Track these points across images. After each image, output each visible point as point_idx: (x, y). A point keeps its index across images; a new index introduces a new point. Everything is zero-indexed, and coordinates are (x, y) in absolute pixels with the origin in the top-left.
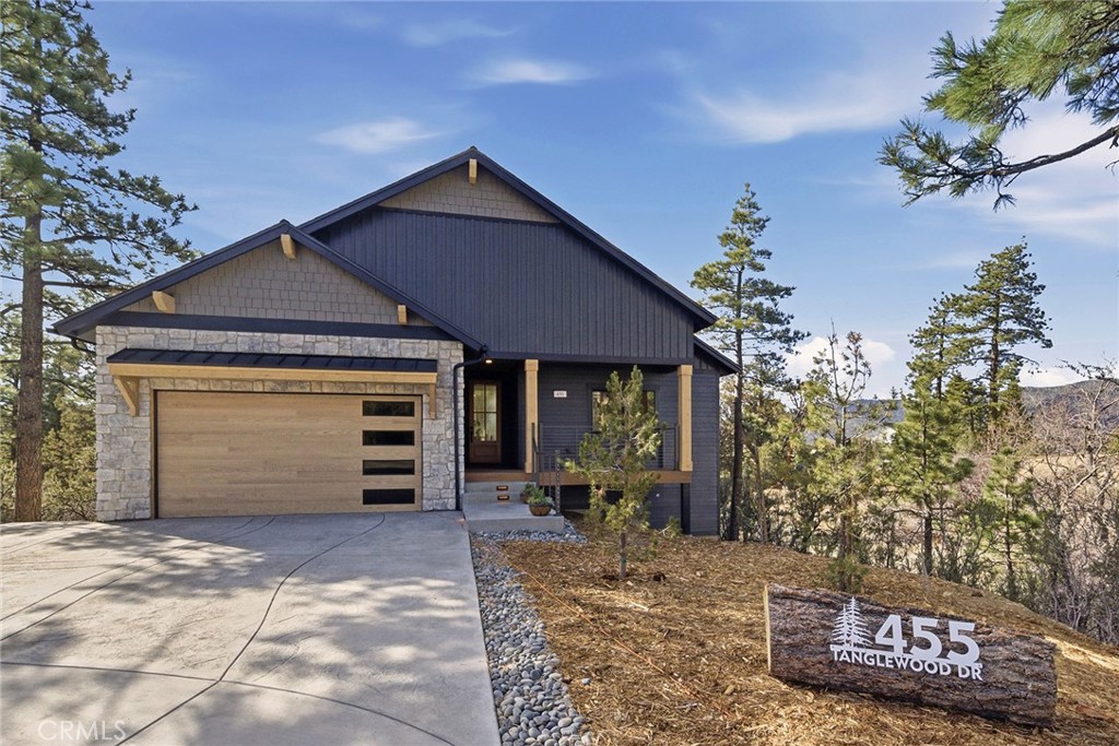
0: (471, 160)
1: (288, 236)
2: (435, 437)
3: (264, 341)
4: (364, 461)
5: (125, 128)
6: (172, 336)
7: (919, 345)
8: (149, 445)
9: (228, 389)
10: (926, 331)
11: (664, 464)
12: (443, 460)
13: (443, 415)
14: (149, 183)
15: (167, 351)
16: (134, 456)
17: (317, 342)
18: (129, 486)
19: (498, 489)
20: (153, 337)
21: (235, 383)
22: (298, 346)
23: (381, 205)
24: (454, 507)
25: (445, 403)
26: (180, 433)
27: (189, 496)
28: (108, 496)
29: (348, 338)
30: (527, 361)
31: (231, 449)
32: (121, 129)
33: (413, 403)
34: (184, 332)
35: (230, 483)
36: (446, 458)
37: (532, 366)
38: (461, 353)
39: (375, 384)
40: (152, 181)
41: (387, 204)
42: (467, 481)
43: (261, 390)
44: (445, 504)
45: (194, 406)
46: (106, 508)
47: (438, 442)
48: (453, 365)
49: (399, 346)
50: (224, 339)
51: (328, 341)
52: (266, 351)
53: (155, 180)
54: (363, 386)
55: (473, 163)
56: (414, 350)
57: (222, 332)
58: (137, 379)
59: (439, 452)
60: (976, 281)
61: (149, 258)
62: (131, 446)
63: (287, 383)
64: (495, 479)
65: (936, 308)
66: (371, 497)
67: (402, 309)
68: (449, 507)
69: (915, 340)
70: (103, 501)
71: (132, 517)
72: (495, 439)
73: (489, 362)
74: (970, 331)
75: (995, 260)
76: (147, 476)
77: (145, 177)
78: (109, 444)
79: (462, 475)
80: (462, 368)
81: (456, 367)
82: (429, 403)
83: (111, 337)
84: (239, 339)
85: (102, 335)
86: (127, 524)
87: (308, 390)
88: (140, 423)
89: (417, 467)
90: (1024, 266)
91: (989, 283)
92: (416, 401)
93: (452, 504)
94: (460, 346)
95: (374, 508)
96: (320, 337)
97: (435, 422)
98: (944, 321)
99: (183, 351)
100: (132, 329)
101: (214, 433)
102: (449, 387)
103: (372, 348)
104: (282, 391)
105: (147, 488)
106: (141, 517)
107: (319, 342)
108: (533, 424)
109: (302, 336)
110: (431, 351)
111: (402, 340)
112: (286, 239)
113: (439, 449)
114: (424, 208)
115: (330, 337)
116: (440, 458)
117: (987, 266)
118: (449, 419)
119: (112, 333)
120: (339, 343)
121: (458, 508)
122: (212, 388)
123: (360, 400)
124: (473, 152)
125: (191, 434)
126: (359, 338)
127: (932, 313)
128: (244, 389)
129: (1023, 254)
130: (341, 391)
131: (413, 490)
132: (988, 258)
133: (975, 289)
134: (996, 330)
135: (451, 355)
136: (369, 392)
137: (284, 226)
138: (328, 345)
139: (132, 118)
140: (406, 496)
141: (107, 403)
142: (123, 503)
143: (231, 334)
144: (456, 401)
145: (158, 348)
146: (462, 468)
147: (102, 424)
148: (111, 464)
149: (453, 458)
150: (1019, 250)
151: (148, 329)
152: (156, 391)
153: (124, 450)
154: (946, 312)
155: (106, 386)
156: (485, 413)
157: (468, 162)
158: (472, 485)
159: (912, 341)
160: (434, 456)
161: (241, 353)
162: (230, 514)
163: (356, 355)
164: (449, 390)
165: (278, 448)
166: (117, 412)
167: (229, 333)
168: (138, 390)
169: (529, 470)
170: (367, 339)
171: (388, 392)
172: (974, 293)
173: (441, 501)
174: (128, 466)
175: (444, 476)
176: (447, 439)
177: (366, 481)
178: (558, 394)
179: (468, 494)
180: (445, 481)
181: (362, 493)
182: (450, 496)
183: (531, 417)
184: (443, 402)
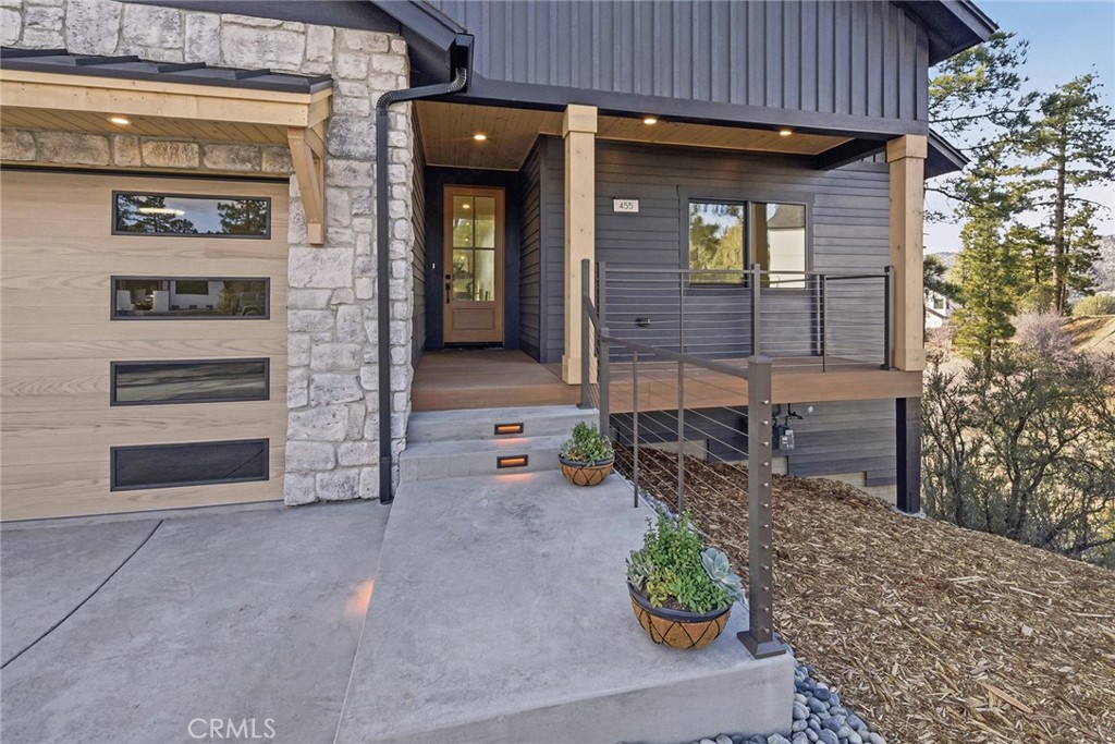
2: (324, 296)
4: (113, 365)
11: (830, 347)
12: (347, 361)
13: (347, 236)
19: (497, 432)
24: (374, 492)
25: (353, 202)
30: (572, 109)
36: (354, 355)
37: (581, 123)
38: (399, 65)
39: (137, 136)
42: (418, 405)
44: (349, 483)
47: (332, 308)
48: (376, 97)
49: (217, 33)
54: (99, 143)
56: (265, 49)
59: (335, 339)
64: (493, 403)
66: (134, 467)
68: (362, 493)
72: (492, 298)
73: (480, 137)
74: (1032, 172)
75: (1060, 91)
79: (400, 400)
80: (404, 106)
81: (387, 101)
82: (305, 200)
89: (275, 381)
90: (1095, 97)
91: (1055, 117)
92: (276, 197)
93: (369, 483)
94: (399, 45)
95: (148, 498)
97: (324, 253)
102: (365, 159)
108: (585, 263)
110: (311, 54)
111: (230, 17)
113: (334, 329)
116: (335, 355)
118: (366, 244)
120: (22, 10)
121: (386, 496)
123: (105, 189)
126: (88, 2)
131: (264, 443)
132: (1053, 90)
134: (1062, 171)
135: (372, 66)
136: (121, 161)
140: (249, 460)
144: (384, 197)
146: (399, 381)
149: (373, 353)
150: (1089, 80)
156: (474, 249)
158: (430, 422)
160: (319, 349)
164: (361, 165)
169: (573, 376)
171: (182, 164)
173: (339, 476)
175: (347, 405)
176: (358, 301)
177: (122, 423)
178: (619, 206)
179: (418, 452)
180: (351, 419)
181: (108, 458)
182: (365, 460)
183: (581, 243)
184: (345, 196)
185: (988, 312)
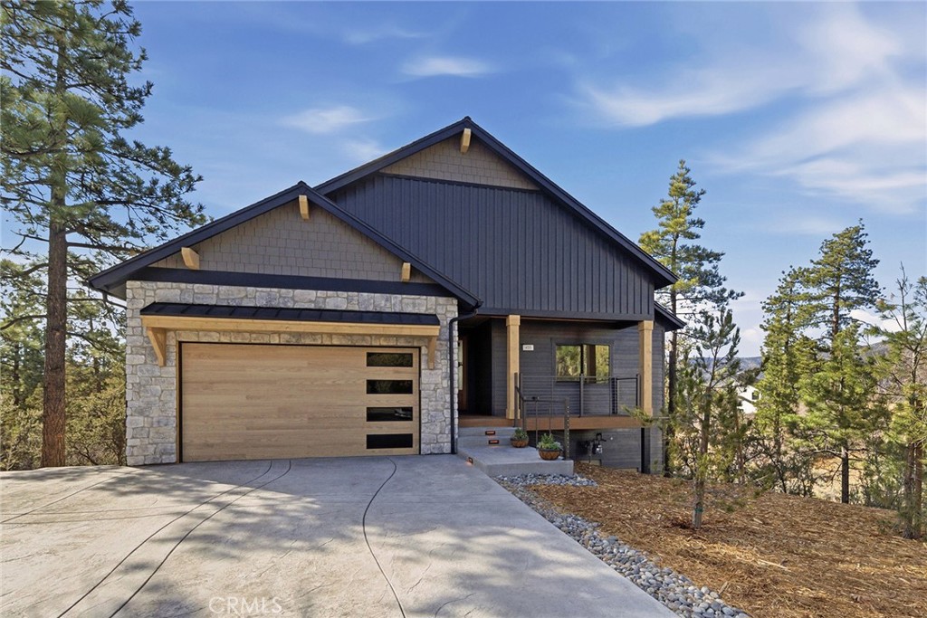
0: (466, 130)
1: (305, 197)
2: (433, 387)
3: (280, 297)
4: (368, 409)
5: (141, 102)
6: (196, 291)
7: (769, 310)
8: (175, 394)
9: (247, 341)
10: (776, 299)
12: (440, 408)
13: (441, 366)
14: (161, 154)
15: (193, 305)
16: (161, 404)
17: (327, 297)
18: (157, 433)
19: (486, 434)
20: (179, 291)
21: (254, 336)
22: (311, 301)
23: (382, 171)
24: (449, 451)
25: (441, 355)
26: (202, 382)
27: (211, 441)
28: (137, 442)
29: (356, 294)
30: (512, 316)
31: (247, 398)
32: (137, 103)
33: (411, 355)
34: (208, 288)
35: (248, 429)
36: (442, 405)
37: (514, 321)
38: (456, 309)
39: (379, 336)
40: (165, 152)
41: (388, 171)
42: (460, 426)
43: (277, 342)
44: (441, 448)
45: (216, 357)
46: (135, 453)
47: (435, 390)
48: (449, 319)
49: (401, 302)
50: (244, 295)
51: (338, 296)
52: (282, 306)
53: (167, 152)
54: (369, 338)
55: (467, 132)
56: (414, 306)
57: (242, 288)
58: (164, 331)
59: (436, 400)
60: (820, 257)
61: (163, 222)
62: (158, 395)
63: (300, 335)
64: (485, 425)
65: (785, 279)
66: (374, 441)
67: (407, 266)
68: (445, 451)
69: (767, 306)
70: (133, 447)
71: (159, 462)
74: (815, 299)
75: (836, 239)
76: (173, 422)
77: (159, 149)
78: (138, 393)
79: (456, 421)
80: (456, 323)
81: (452, 321)
82: (427, 355)
83: (141, 291)
84: (258, 294)
85: (132, 289)
86: (158, 468)
87: (319, 342)
88: (166, 373)
89: (415, 414)
90: (861, 244)
91: (833, 259)
92: (415, 353)
93: (447, 447)
94: (455, 302)
95: (377, 452)
96: (330, 293)
97: (433, 372)
98: (791, 290)
99: (207, 305)
100: (160, 284)
101: (233, 382)
102: (446, 340)
103: (376, 303)
104: (296, 343)
105: (173, 435)
106: (168, 461)
107: (329, 297)
108: (516, 374)
109: (314, 292)
110: (429, 307)
111: (404, 296)
112: (303, 199)
113: (436, 397)
114: (419, 174)
115: (339, 293)
116: (437, 405)
117: (829, 245)
118: (445, 368)
119: (142, 288)
120: (347, 298)
121: (453, 451)
122: (233, 341)
123: (364, 352)
124: (467, 122)
125: (212, 383)
126: (365, 294)
127: (780, 284)
128: (262, 342)
129: (860, 234)
130: (350, 343)
131: (411, 435)
132: (830, 238)
133: (820, 264)
134: (837, 298)
135: (447, 309)
136: (374, 344)
137: (301, 187)
138: (337, 300)
139: (149, 92)
140: (405, 441)
141: (137, 354)
142: (151, 449)
143: (250, 289)
144: (451, 353)
145: (183, 302)
146: (456, 415)
147: (132, 374)
148: (141, 412)
149: (448, 405)
150: (857, 230)
151: (174, 284)
152: (180, 343)
153: (152, 399)
154: (793, 283)
155: (135, 338)
157: (463, 131)
158: (463, 430)
159: (764, 308)
160: (431, 404)
161: (260, 308)
162: (248, 458)
163: (362, 310)
164: (444, 343)
165: (291, 396)
166: (145, 363)
167: (249, 288)
168: (165, 341)
169: (511, 416)
170: (373, 295)
171: (391, 344)
172: (820, 266)
173: (438, 445)
174: (155, 413)
175: (440, 422)
176: (443, 388)
177: (370, 427)
178: (526, 348)
179: (462, 439)
180: (441, 428)
181: (365, 438)
182: (446, 440)
183: (514, 367)
184: (439, 353)
185: (776, 401)
